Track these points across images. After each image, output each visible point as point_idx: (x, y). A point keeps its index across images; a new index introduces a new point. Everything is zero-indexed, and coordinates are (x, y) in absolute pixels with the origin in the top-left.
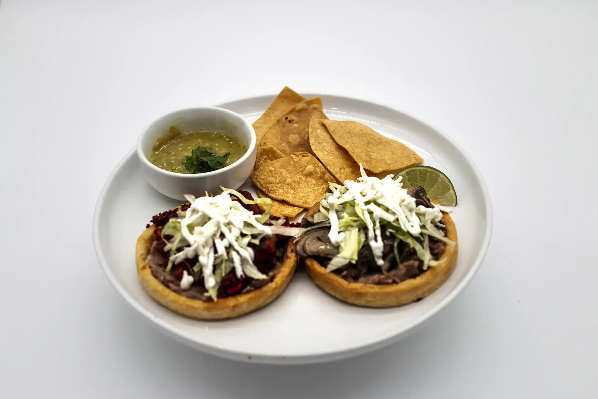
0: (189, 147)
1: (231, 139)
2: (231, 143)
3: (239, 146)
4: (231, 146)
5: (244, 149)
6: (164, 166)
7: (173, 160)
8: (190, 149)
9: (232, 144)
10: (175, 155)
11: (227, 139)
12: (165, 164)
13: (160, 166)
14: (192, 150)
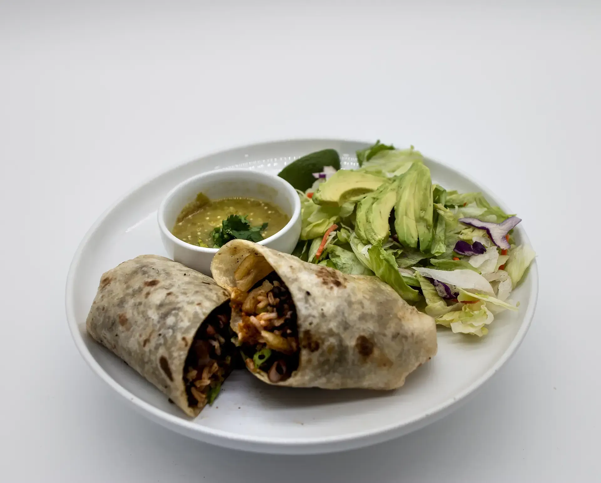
0: (219, 217)
1: (270, 207)
2: (270, 212)
3: (280, 215)
4: (268, 217)
5: (287, 219)
6: (188, 239)
7: (200, 232)
8: (220, 219)
9: (271, 214)
10: (202, 226)
11: (266, 208)
12: (189, 237)
13: (184, 239)
14: (223, 221)
